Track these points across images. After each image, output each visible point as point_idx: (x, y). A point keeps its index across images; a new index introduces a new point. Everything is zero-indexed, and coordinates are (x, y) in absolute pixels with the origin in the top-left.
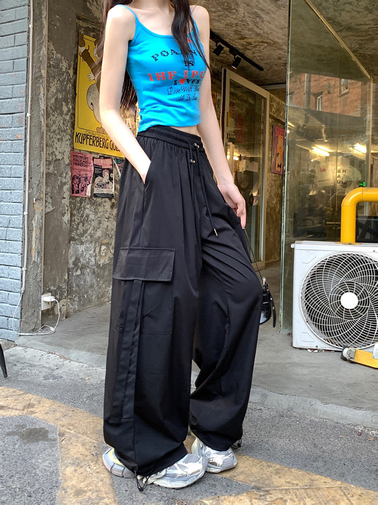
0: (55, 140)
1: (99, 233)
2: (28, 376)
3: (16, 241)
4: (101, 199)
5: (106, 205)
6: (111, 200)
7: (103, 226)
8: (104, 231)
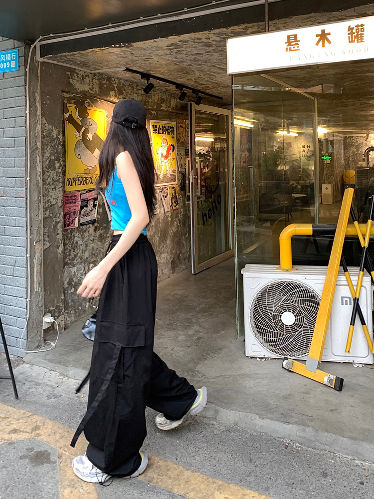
0: (50, 190)
1: (87, 255)
2: (34, 395)
3: (21, 277)
4: (86, 226)
5: (90, 230)
6: (94, 225)
7: (90, 248)
8: (90, 252)
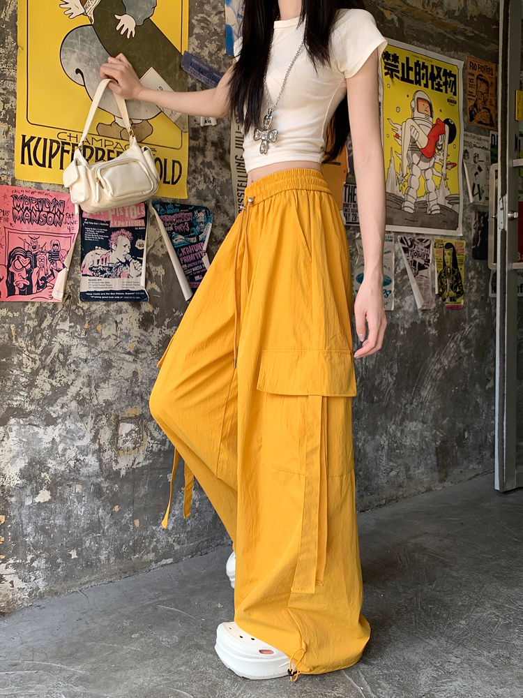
1: (107, 393)
4: (105, 305)
5: (122, 319)
6: (139, 307)
7: (121, 375)
8: (123, 386)
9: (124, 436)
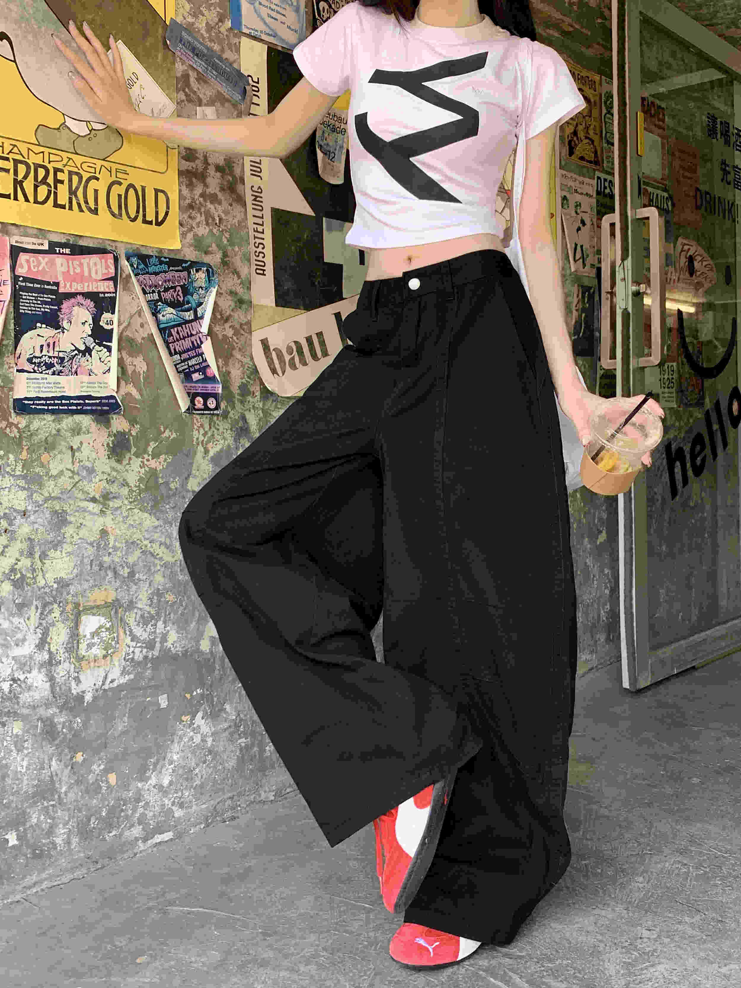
4: (54, 421)
5: (81, 443)
6: (107, 423)
7: (81, 535)
8: (86, 555)
9: (88, 636)
